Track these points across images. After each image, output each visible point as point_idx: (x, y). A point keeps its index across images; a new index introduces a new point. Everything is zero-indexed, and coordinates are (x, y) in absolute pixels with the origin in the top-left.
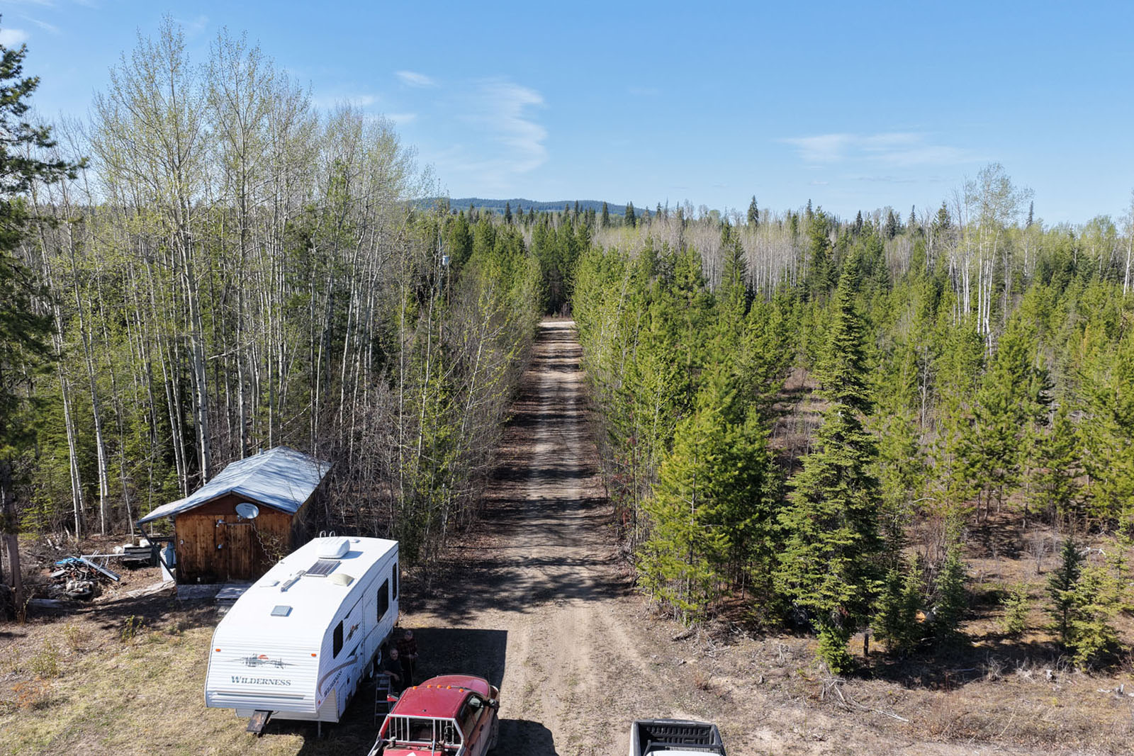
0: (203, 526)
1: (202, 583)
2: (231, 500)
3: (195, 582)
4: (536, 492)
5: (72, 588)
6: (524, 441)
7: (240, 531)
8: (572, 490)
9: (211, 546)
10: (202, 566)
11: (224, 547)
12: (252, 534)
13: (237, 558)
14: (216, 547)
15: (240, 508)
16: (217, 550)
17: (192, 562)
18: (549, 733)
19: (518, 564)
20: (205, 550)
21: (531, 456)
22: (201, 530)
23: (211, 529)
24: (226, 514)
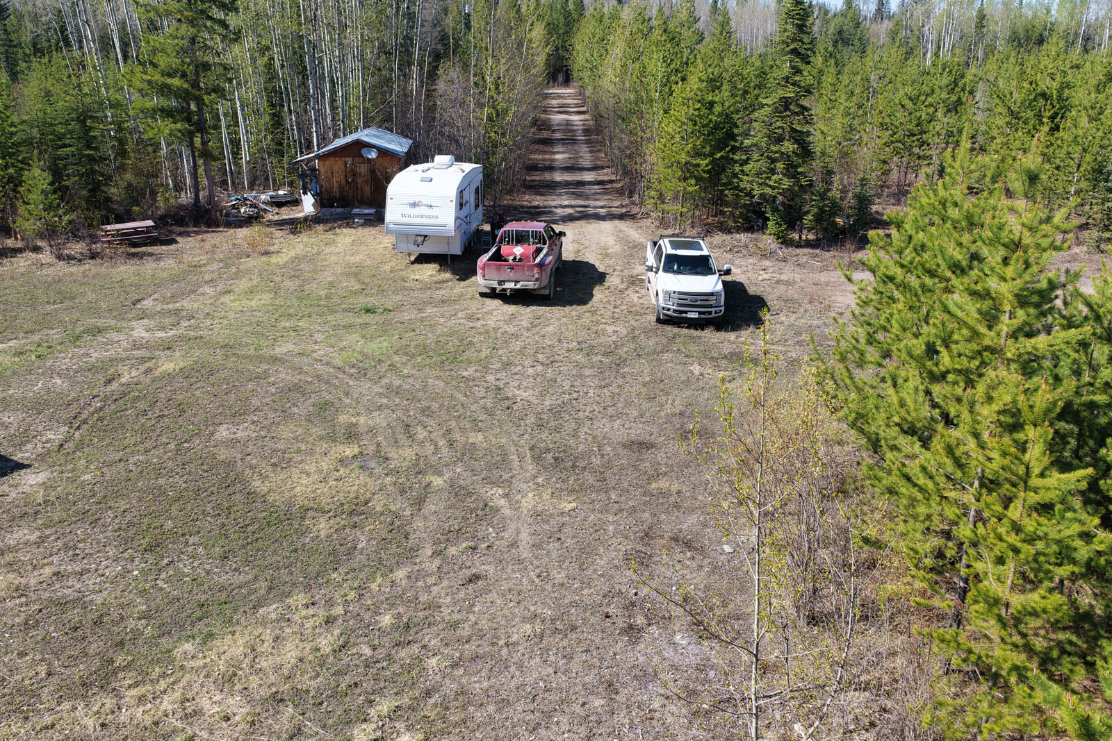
0: (337, 165)
1: (338, 207)
2: (359, 145)
3: (332, 206)
4: (559, 177)
5: (245, 212)
6: (545, 152)
7: (363, 169)
8: (589, 177)
9: (343, 180)
10: (337, 195)
11: (353, 181)
12: (372, 172)
13: (362, 189)
14: (347, 181)
15: (364, 151)
16: (348, 183)
17: (330, 192)
18: (593, 266)
19: (556, 207)
20: (339, 183)
21: (553, 160)
22: (336, 168)
23: (343, 167)
24: (353, 157)
